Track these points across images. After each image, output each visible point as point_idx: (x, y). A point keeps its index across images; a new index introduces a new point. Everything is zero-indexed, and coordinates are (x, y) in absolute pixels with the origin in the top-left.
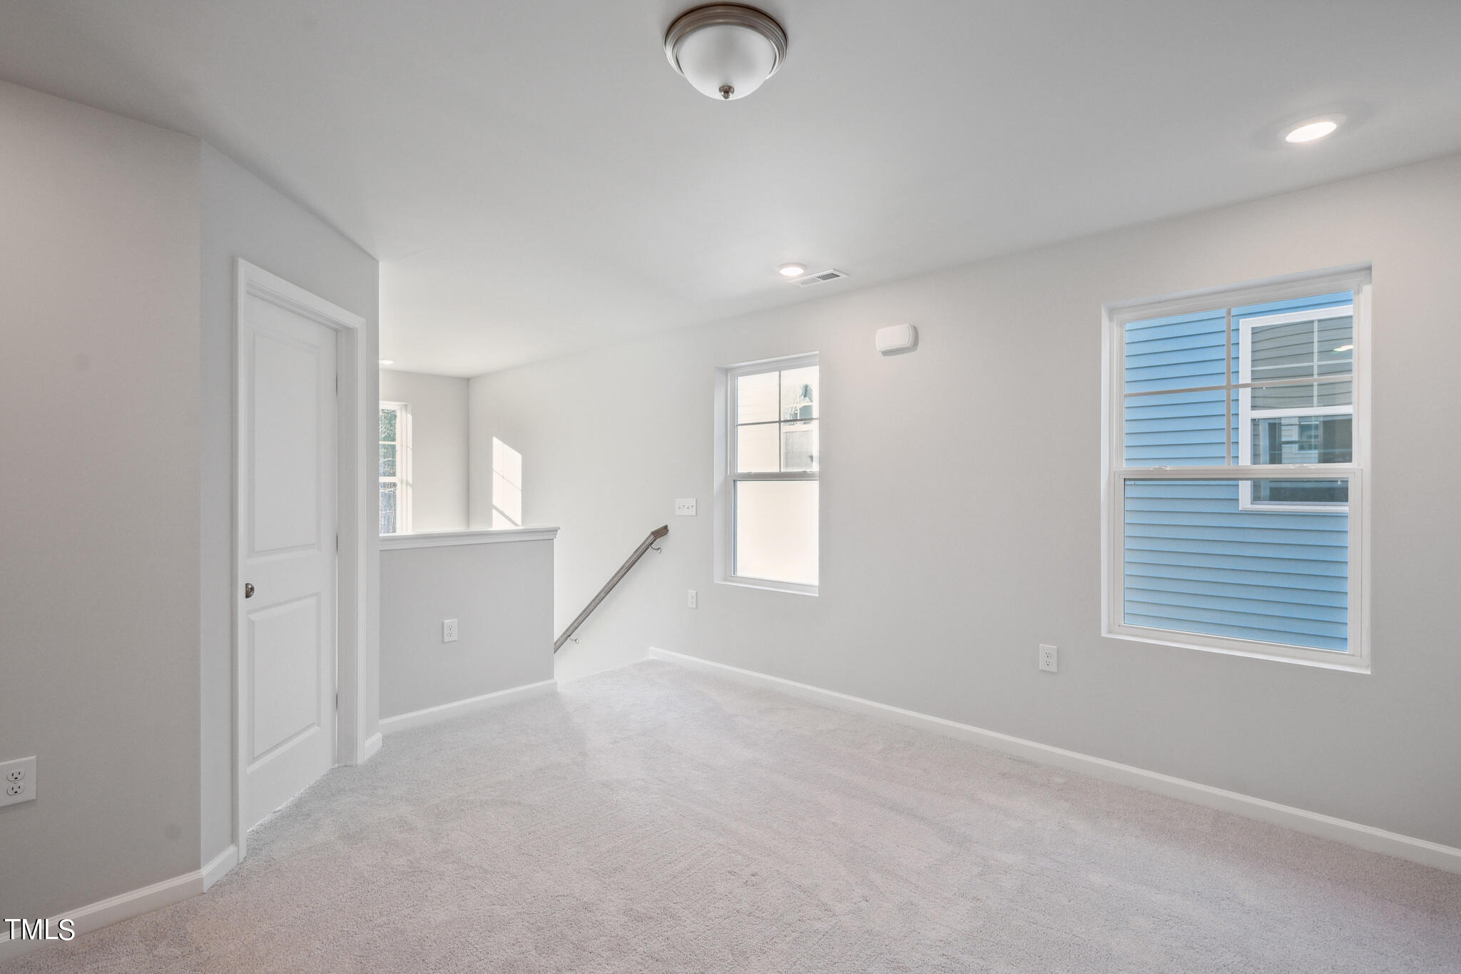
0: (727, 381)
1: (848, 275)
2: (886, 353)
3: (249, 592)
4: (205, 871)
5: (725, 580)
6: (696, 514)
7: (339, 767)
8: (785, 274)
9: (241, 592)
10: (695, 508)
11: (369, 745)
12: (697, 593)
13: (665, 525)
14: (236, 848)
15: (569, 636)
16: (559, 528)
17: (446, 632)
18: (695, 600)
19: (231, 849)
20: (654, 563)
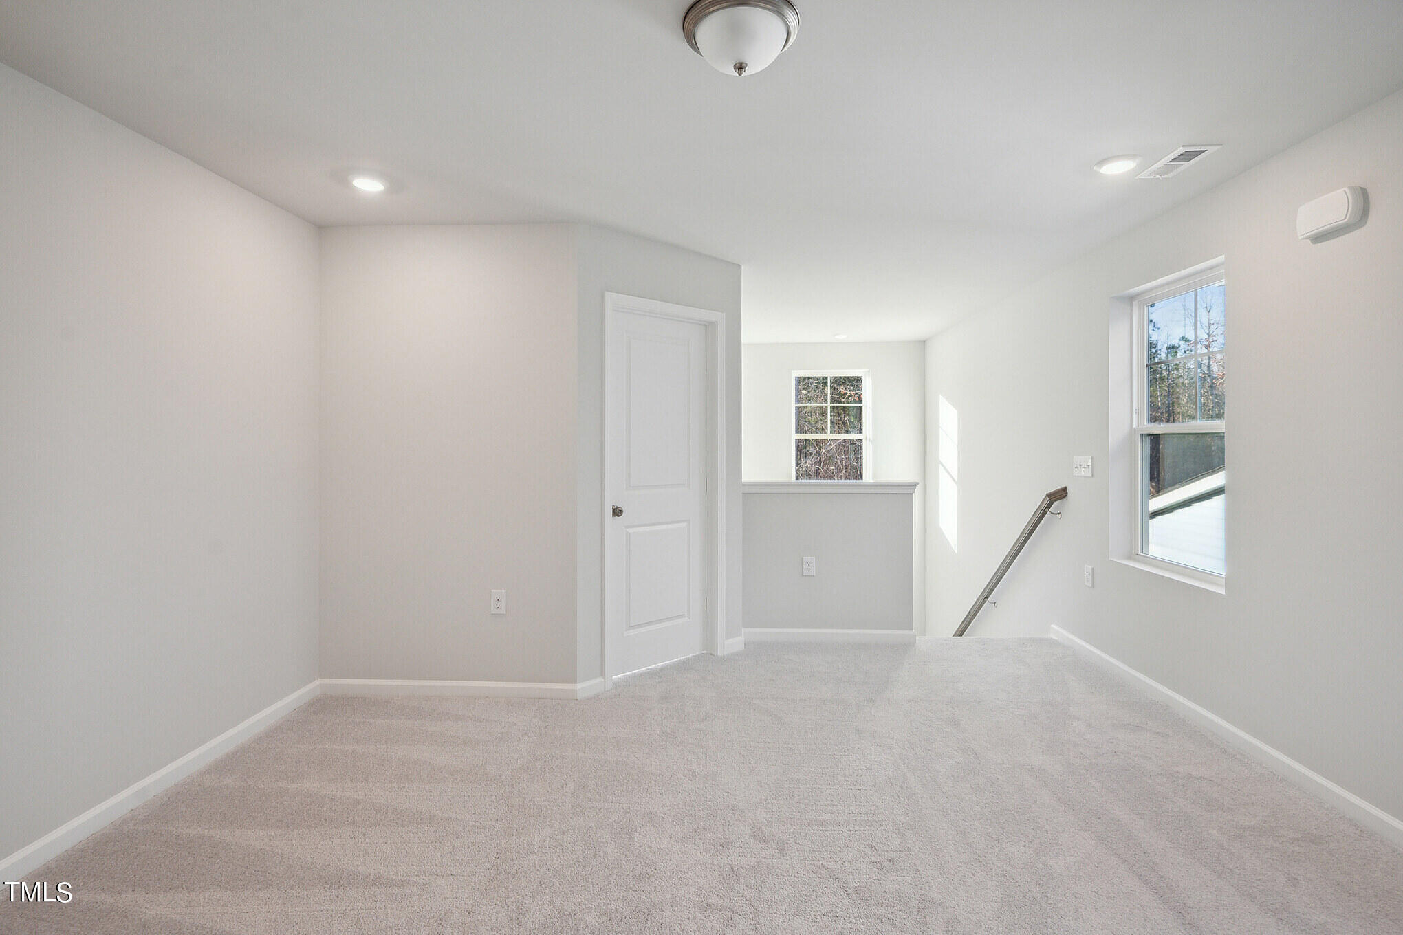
0: (1132, 310)
1: (1222, 145)
2: (1318, 238)
3: (617, 512)
4: (579, 686)
5: (1130, 558)
6: (1092, 475)
7: (707, 654)
8: (1104, 173)
9: (609, 511)
10: (1090, 467)
11: (730, 645)
12: (1093, 569)
13: (1064, 486)
14: (603, 680)
15: (987, 597)
16: (918, 483)
17: (805, 567)
18: (1091, 577)
19: (600, 680)
20: (1055, 531)
